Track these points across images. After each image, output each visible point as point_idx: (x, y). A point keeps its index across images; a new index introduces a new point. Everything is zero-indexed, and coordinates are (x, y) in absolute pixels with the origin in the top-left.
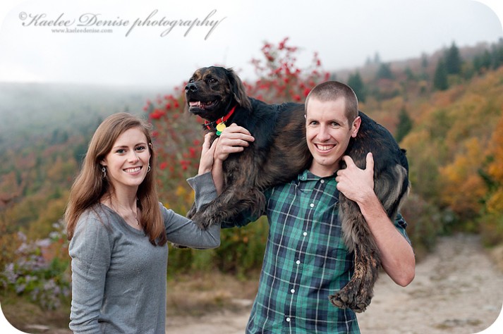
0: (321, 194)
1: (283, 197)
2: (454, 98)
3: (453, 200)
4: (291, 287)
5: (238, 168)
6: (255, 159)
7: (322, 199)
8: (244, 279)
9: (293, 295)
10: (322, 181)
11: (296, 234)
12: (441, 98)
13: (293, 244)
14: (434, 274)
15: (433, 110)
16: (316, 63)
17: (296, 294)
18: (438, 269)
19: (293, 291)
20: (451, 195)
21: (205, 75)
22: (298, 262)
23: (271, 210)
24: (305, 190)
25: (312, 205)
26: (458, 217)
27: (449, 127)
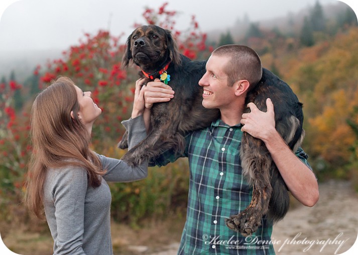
0: (230, 141)
1: (200, 142)
2: (320, 54)
3: (324, 149)
4: (213, 219)
5: (166, 114)
6: (182, 107)
7: (232, 144)
8: (137, 228)
9: (216, 226)
10: (231, 130)
11: (214, 173)
12: (308, 53)
13: (211, 183)
14: (312, 218)
15: (301, 65)
16: (193, 26)
17: (218, 224)
18: (314, 214)
19: (215, 222)
20: (321, 144)
21: (147, 32)
22: (218, 197)
23: (191, 154)
24: (218, 137)
25: (223, 149)
26: (329, 165)
27: (316, 81)
